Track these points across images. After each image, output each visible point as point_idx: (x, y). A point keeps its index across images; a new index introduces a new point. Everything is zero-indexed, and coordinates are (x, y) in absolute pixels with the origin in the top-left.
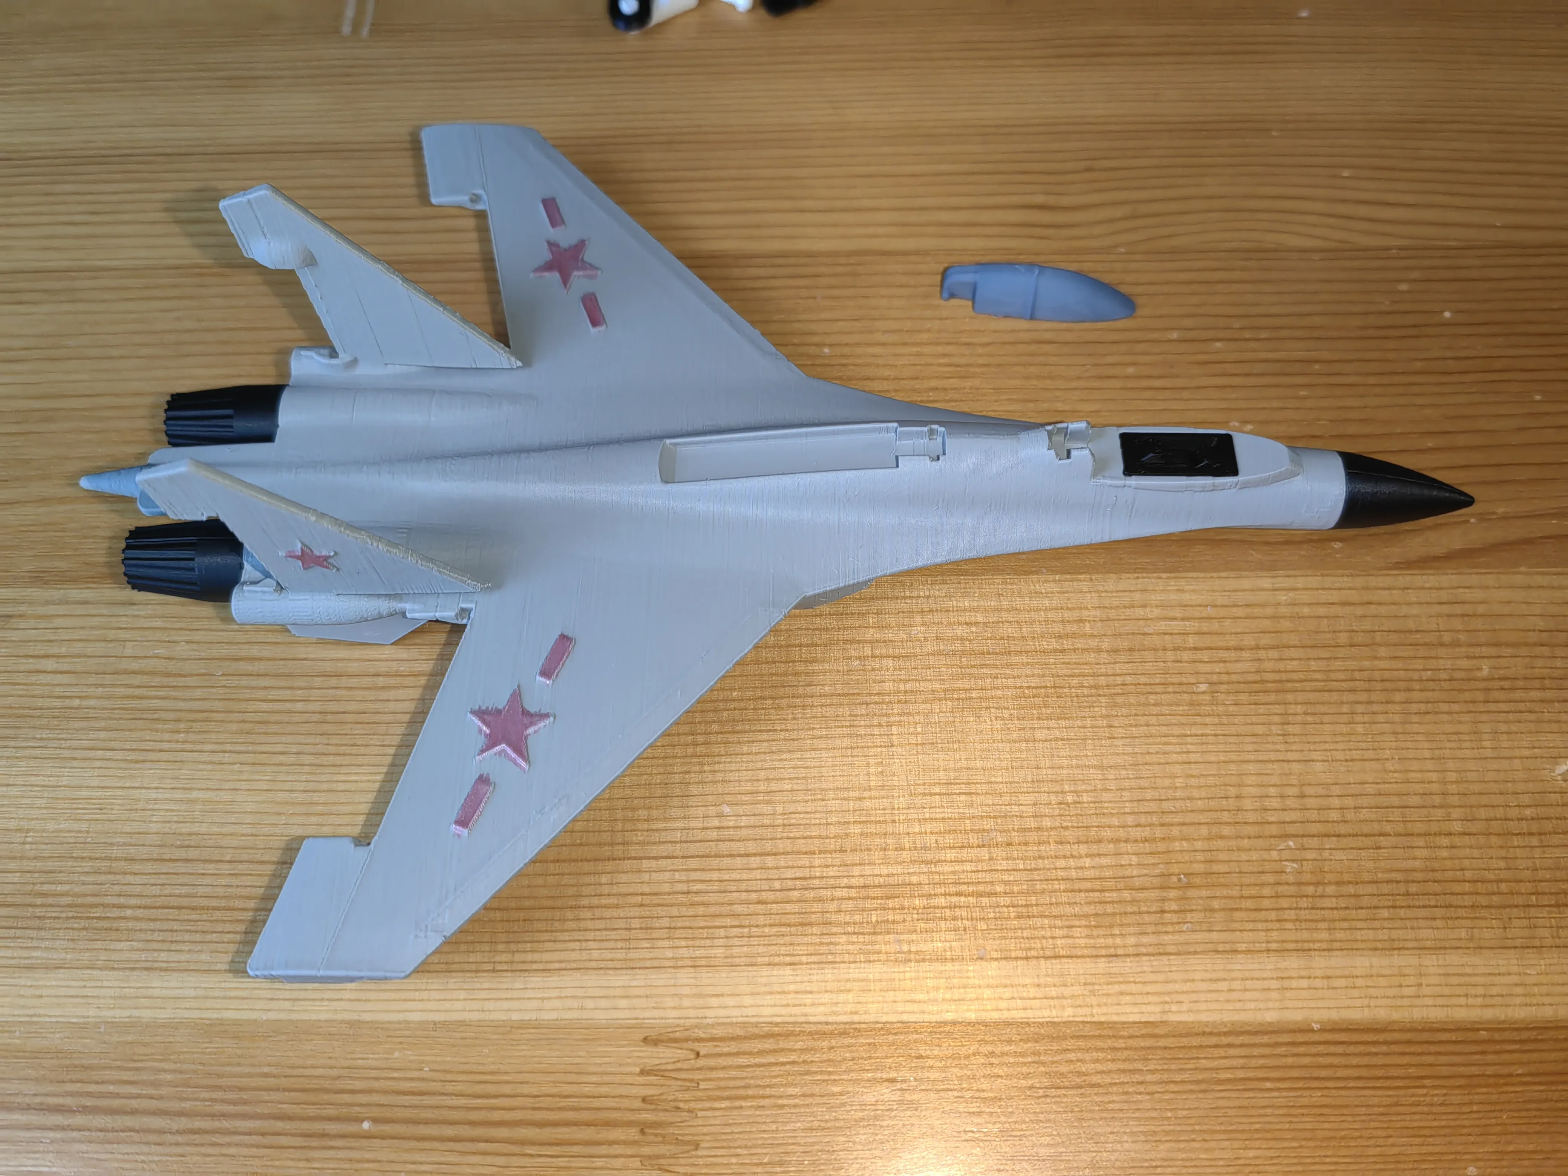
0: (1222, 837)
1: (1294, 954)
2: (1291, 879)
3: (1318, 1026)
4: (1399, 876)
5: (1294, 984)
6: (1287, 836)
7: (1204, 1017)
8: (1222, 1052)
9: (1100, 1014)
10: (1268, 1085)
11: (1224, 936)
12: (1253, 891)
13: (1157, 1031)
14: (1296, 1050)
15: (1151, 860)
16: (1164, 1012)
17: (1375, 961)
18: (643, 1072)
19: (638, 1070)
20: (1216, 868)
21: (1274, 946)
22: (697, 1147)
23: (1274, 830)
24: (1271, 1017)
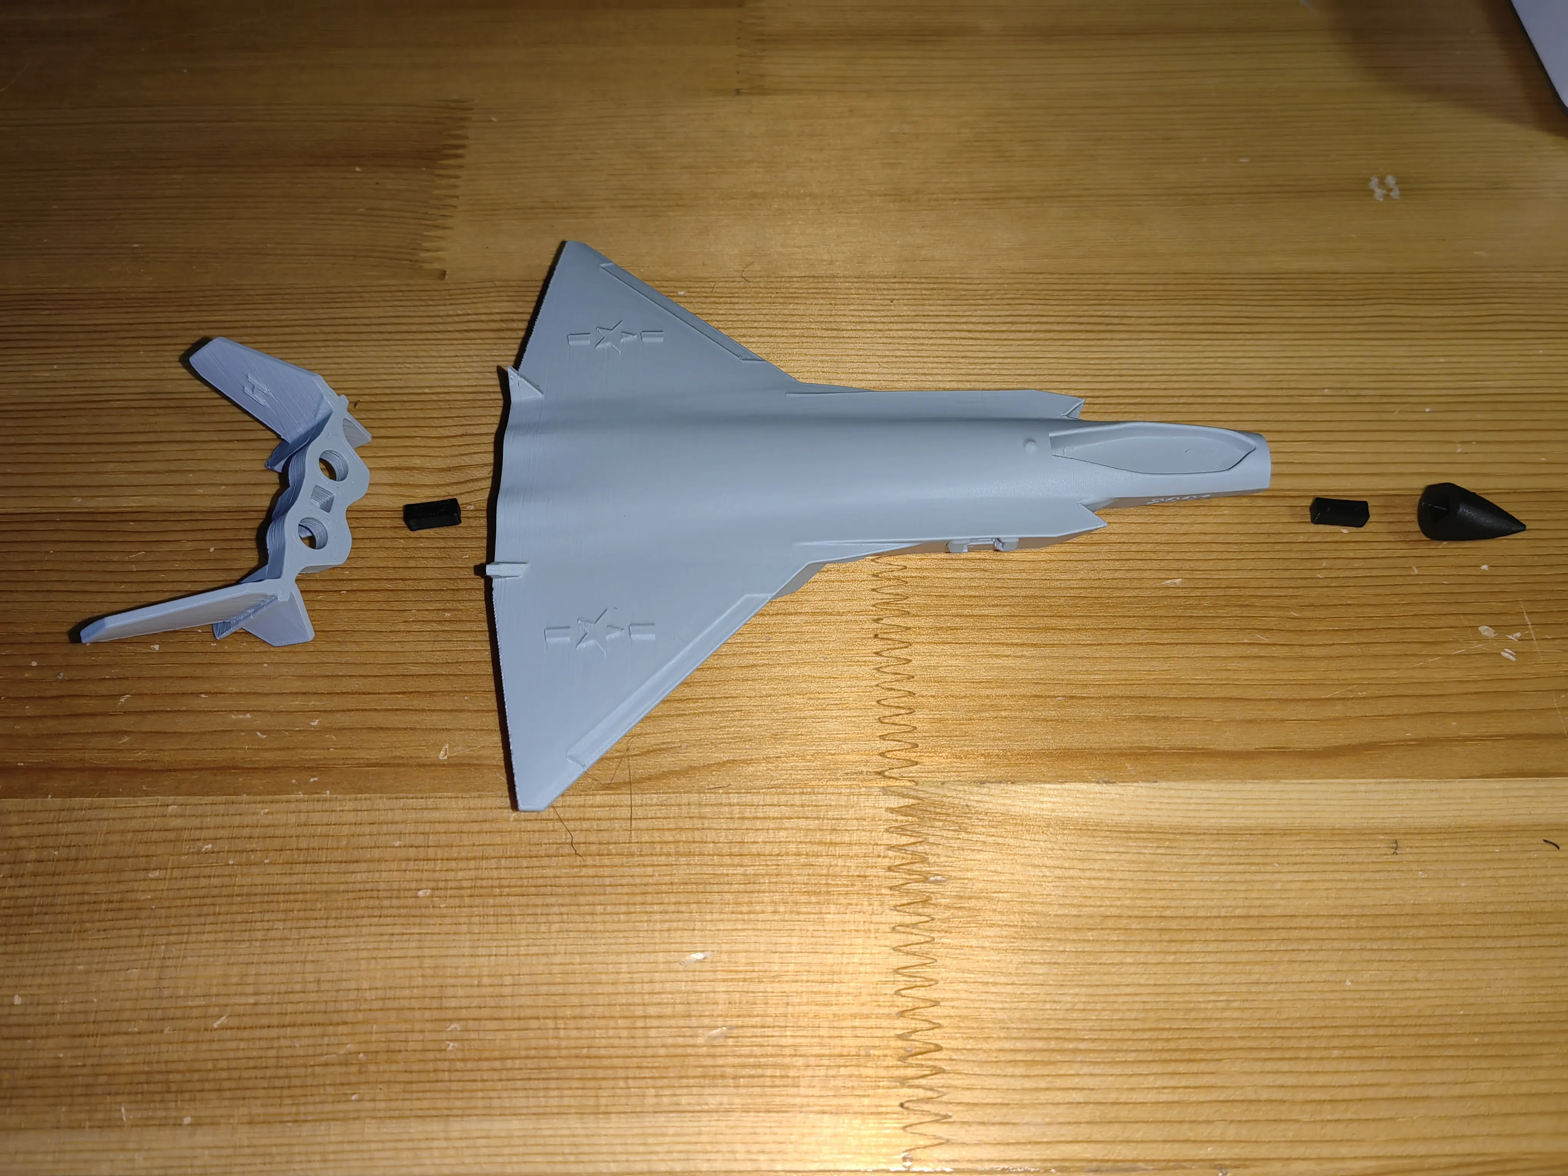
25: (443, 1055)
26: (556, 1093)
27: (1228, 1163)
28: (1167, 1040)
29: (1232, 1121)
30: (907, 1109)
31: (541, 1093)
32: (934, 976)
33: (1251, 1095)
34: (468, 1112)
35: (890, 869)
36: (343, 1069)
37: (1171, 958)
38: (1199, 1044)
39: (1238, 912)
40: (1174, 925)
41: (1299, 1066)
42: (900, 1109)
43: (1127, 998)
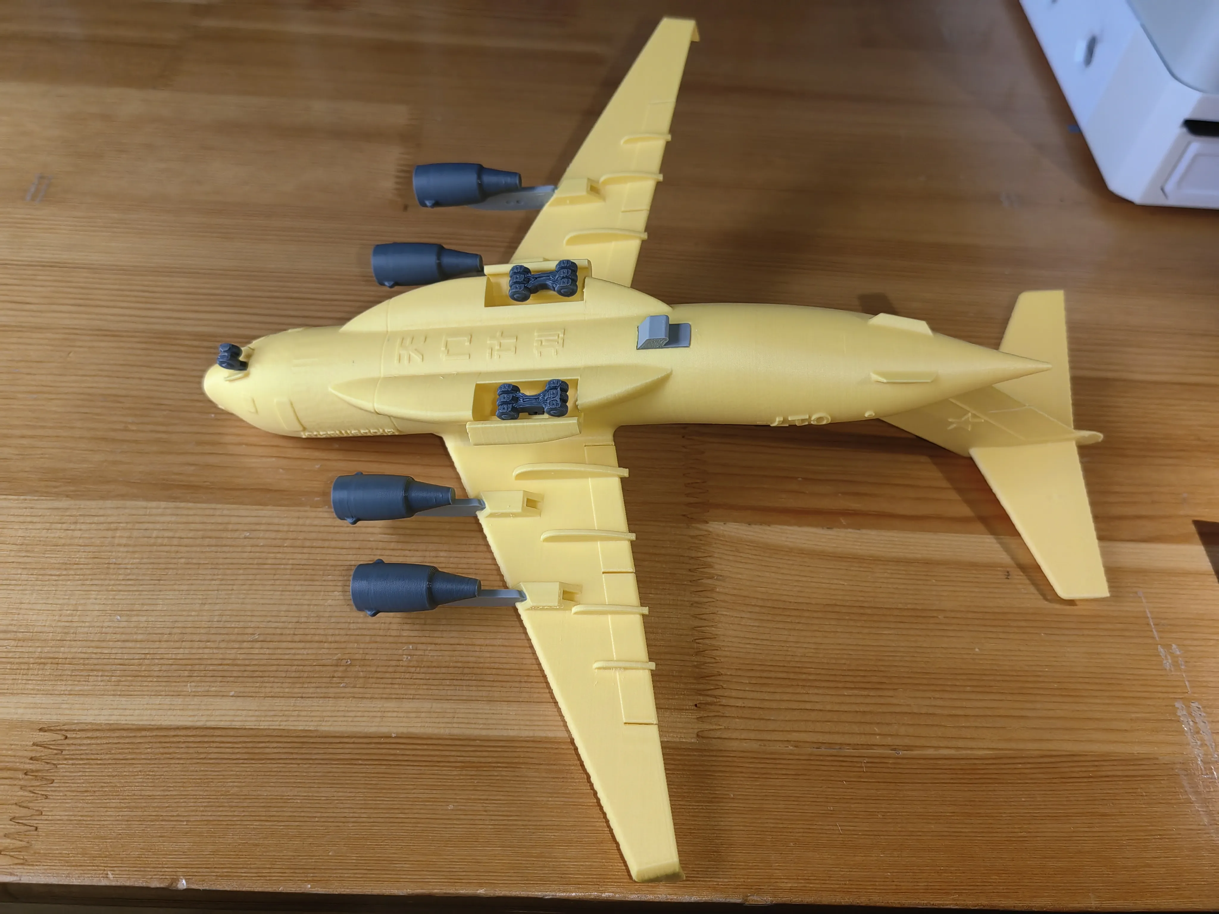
0: (376, 642)
1: (394, 700)
2: (405, 664)
3: (395, 735)
4: (459, 665)
5: (389, 714)
6: (410, 643)
7: (337, 729)
8: (341, 746)
9: (284, 725)
10: (360, 762)
11: (361, 690)
12: (384, 669)
13: (311, 734)
14: (379, 746)
15: (336, 652)
16: (317, 726)
17: (434, 705)
18: (34, 744)
19: (32, 743)
20: (367, 657)
21: (385, 696)
22: (53, 781)
23: (404, 640)
24: (373, 730)
25: (401, 663)
26: (474, 688)
27: (900, 747)
28: (864, 676)
29: (903, 724)
30: (700, 707)
31: (464, 688)
32: (717, 633)
33: (916, 711)
34: (417, 697)
35: (690, 570)
36: (336, 668)
37: (866, 631)
38: (884, 680)
39: (909, 606)
40: (869, 611)
41: (946, 695)
42: (695, 707)
43: (838, 652)
